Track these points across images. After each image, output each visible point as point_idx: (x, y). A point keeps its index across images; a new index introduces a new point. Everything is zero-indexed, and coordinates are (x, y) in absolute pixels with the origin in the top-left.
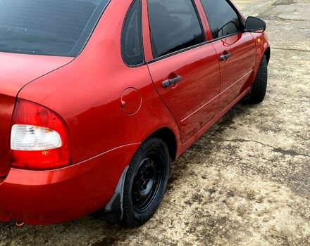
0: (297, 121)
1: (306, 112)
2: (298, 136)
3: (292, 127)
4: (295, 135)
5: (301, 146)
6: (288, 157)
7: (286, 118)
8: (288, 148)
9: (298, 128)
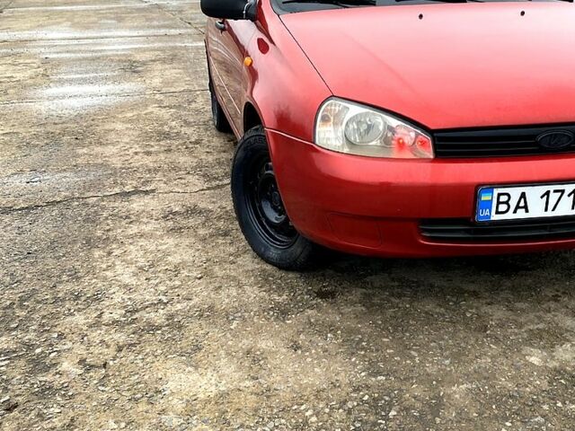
0: (142, 242)
1: (133, 268)
2: (127, 217)
3: (147, 228)
4: (133, 218)
5: (116, 204)
6: (128, 188)
7: (170, 241)
8: (133, 197)
9: (134, 229)
